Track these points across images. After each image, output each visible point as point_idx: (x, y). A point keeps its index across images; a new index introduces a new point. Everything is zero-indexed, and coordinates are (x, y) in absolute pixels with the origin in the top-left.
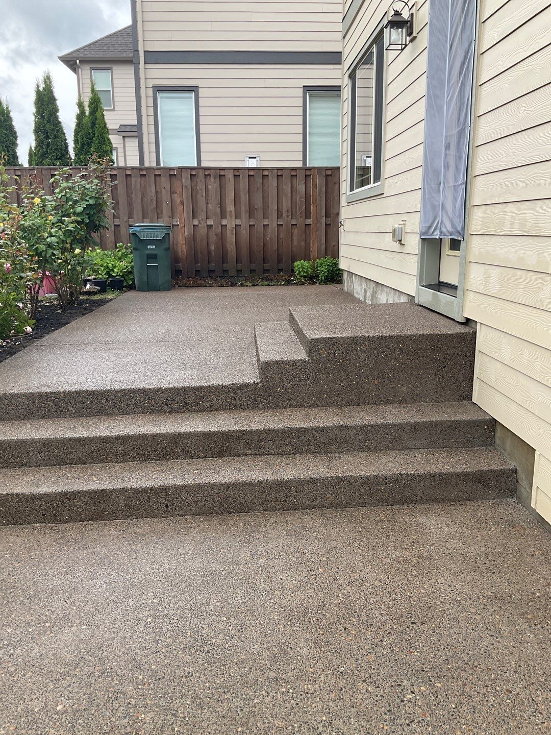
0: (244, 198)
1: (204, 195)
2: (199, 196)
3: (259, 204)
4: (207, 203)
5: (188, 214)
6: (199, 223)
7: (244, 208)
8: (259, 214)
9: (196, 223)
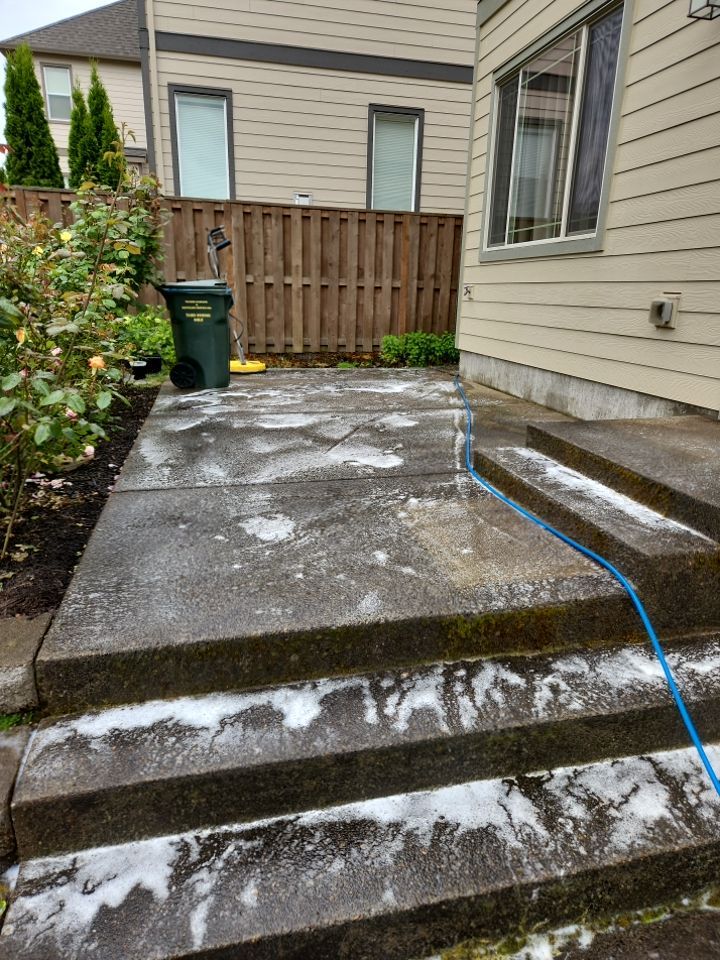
0: (315, 248)
1: (262, 241)
2: (255, 243)
3: (334, 257)
4: (265, 254)
5: (239, 267)
6: (255, 279)
7: (314, 263)
8: (334, 272)
9: (250, 279)
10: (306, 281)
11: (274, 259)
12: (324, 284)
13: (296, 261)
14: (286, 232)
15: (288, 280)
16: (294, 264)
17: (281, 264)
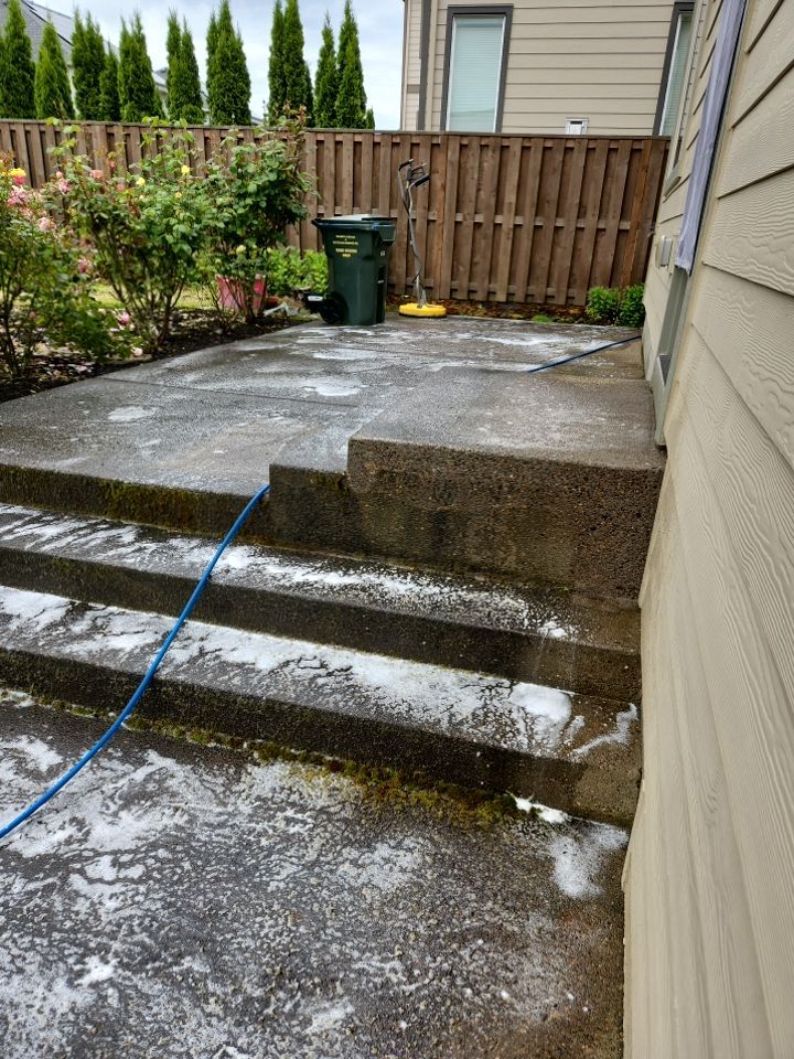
0: (532, 183)
1: (476, 176)
2: (468, 179)
3: (553, 194)
4: (478, 190)
5: (450, 205)
6: (465, 219)
7: (530, 198)
8: (551, 209)
9: (459, 218)
10: (519, 221)
11: (487, 195)
12: (538, 224)
13: (510, 197)
14: (501, 165)
15: (499, 220)
16: (507, 201)
17: (493, 201)
